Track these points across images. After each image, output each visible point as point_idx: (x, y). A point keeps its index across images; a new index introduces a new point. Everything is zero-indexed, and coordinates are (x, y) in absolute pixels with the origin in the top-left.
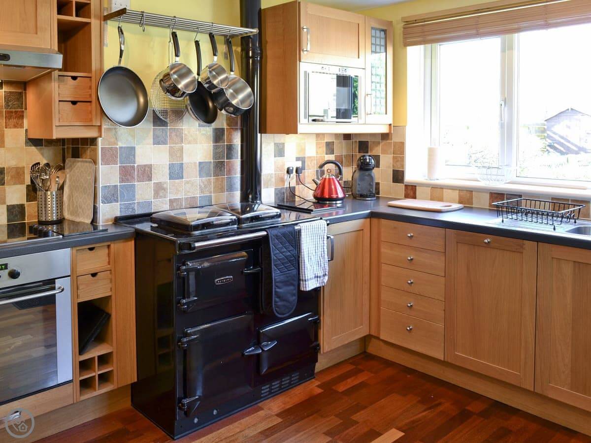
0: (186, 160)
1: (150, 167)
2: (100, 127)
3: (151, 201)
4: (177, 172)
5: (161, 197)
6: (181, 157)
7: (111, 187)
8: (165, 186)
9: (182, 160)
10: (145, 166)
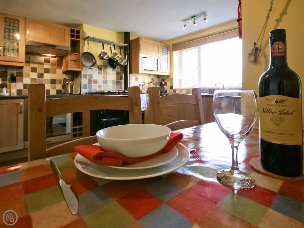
0: (108, 79)
1: (97, 80)
2: (82, 69)
3: (97, 90)
4: (105, 82)
5: (100, 89)
6: (106, 79)
7: (85, 85)
8: (101, 86)
9: (107, 79)
10: (95, 80)
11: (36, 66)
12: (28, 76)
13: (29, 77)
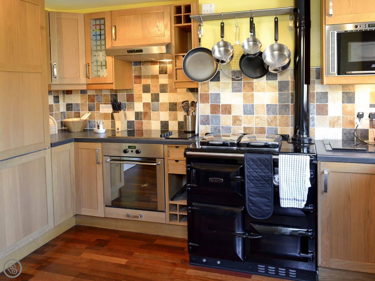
0: (256, 102)
1: (230, 106)
3: (231, 127)
4: (249, 110)
5: (238, 125)
6: (252, 100)
7: (206, 116)
8: (240, 118)
9: (253, 102)
10: (227, 105)
11: (149, 82)
12: (140, 98)
13: (141, 101)
